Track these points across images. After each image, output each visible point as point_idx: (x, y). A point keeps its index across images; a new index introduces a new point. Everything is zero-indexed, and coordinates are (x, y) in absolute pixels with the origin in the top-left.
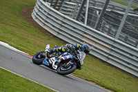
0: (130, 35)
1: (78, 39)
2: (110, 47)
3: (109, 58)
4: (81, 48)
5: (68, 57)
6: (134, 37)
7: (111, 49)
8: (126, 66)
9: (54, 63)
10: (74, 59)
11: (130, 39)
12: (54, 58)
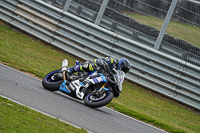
0: (85, 5)
1: (9, 11)
2: (56, 23)
3: (54, 39)
4: (117, 65)
5: (99, 79)
6: (90, 7)
7: (57, 26)
8: (79, 50)
9: (78, 88)
10: (109, 82)
11: (85, 10)
12: (77, 81)
